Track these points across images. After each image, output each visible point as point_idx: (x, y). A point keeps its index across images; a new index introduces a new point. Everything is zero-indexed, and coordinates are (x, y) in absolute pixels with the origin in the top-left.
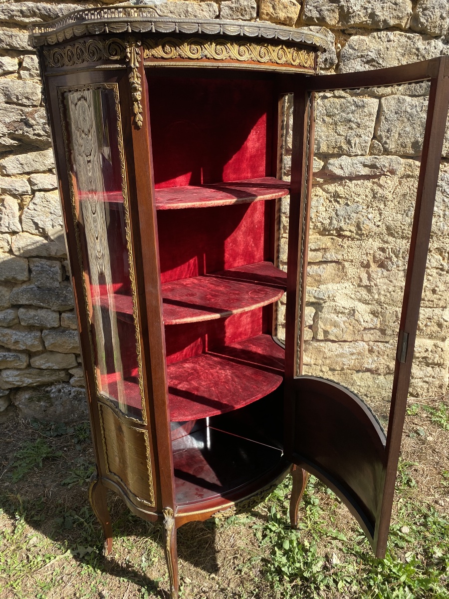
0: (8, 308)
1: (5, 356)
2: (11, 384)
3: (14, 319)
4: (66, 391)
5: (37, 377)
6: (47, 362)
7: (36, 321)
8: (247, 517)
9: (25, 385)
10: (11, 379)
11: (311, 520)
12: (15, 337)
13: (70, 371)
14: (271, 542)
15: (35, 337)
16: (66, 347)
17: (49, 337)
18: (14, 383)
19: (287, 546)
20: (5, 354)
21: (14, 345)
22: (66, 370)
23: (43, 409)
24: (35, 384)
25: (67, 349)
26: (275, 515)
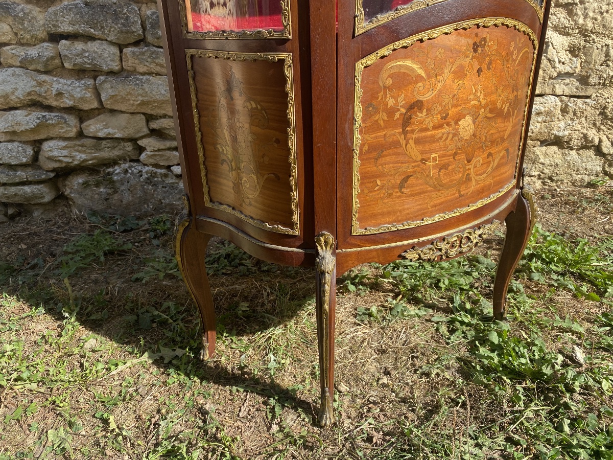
0: (44, 41)
1: (44, 116)
2: (56, 161)
3: (53, 58)
4: (135, 171)
5: (93, 151)
6: (106, 126)
7: (86, 60)
8: (419, 309)
9: (76, 163)
10: (55, 153)
11: (519, 309)
12: (57, 86)
13: (140, 143)
14: (465, 337)
15: (87, 87)
16: (132, 102)
17: (107, 86)
18: (61, 158)
19: (494, 339)
20: (44, 114)
21: (56, 100)
22: (134, 140)
23: (103, 197)
24: (90, 162)
25: (133, 105)
26: (462, 305)
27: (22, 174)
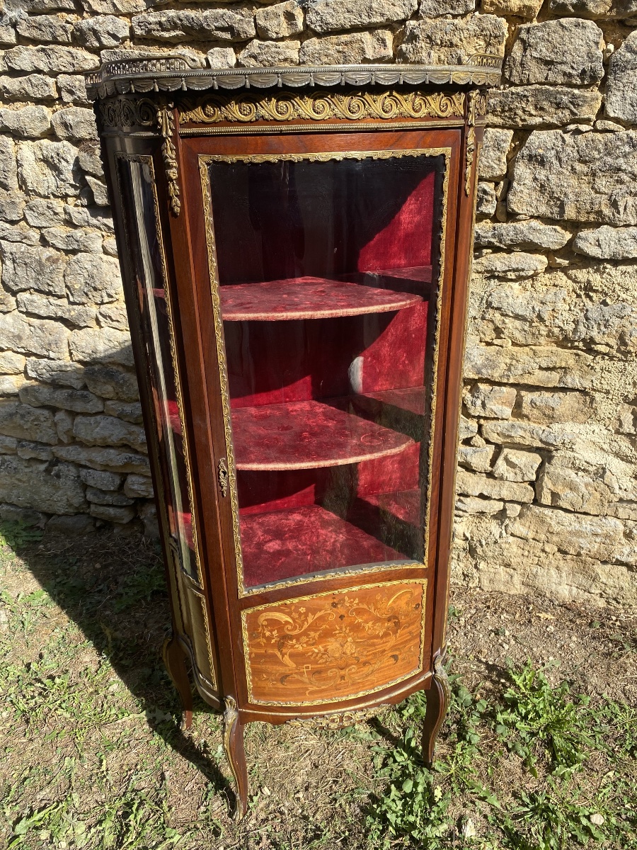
1: (130, 458)
2: (136, 493)
8: (371, 733)
10: (135, 487)
11: (457, 762)
14: (390, 775)
18: (140, 492)
19: (408, 787)
20: (131, 455)
26: (409, 741)
27: (109, 499)
